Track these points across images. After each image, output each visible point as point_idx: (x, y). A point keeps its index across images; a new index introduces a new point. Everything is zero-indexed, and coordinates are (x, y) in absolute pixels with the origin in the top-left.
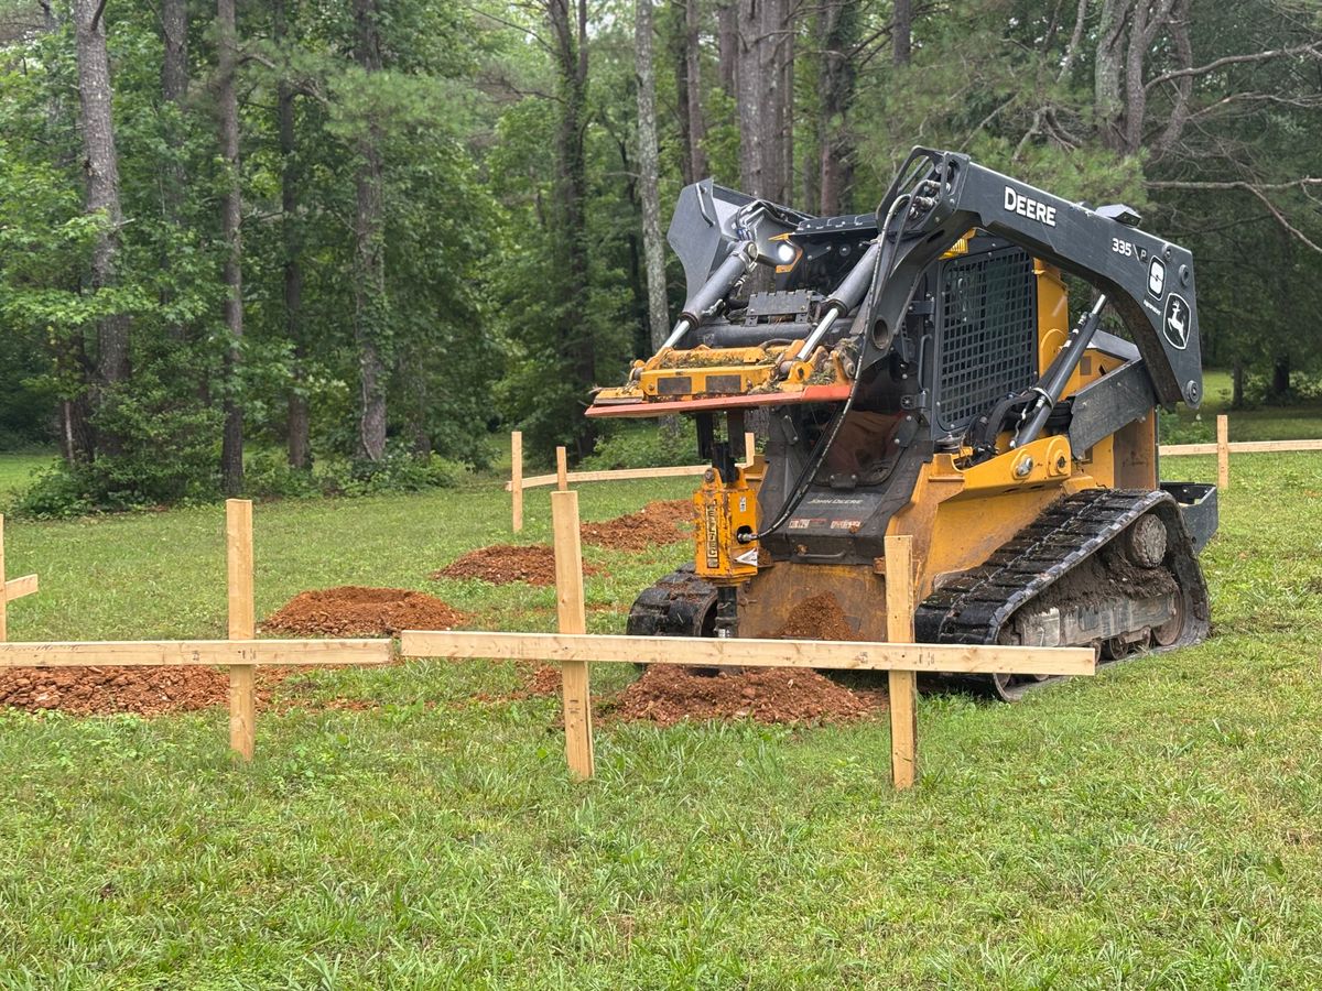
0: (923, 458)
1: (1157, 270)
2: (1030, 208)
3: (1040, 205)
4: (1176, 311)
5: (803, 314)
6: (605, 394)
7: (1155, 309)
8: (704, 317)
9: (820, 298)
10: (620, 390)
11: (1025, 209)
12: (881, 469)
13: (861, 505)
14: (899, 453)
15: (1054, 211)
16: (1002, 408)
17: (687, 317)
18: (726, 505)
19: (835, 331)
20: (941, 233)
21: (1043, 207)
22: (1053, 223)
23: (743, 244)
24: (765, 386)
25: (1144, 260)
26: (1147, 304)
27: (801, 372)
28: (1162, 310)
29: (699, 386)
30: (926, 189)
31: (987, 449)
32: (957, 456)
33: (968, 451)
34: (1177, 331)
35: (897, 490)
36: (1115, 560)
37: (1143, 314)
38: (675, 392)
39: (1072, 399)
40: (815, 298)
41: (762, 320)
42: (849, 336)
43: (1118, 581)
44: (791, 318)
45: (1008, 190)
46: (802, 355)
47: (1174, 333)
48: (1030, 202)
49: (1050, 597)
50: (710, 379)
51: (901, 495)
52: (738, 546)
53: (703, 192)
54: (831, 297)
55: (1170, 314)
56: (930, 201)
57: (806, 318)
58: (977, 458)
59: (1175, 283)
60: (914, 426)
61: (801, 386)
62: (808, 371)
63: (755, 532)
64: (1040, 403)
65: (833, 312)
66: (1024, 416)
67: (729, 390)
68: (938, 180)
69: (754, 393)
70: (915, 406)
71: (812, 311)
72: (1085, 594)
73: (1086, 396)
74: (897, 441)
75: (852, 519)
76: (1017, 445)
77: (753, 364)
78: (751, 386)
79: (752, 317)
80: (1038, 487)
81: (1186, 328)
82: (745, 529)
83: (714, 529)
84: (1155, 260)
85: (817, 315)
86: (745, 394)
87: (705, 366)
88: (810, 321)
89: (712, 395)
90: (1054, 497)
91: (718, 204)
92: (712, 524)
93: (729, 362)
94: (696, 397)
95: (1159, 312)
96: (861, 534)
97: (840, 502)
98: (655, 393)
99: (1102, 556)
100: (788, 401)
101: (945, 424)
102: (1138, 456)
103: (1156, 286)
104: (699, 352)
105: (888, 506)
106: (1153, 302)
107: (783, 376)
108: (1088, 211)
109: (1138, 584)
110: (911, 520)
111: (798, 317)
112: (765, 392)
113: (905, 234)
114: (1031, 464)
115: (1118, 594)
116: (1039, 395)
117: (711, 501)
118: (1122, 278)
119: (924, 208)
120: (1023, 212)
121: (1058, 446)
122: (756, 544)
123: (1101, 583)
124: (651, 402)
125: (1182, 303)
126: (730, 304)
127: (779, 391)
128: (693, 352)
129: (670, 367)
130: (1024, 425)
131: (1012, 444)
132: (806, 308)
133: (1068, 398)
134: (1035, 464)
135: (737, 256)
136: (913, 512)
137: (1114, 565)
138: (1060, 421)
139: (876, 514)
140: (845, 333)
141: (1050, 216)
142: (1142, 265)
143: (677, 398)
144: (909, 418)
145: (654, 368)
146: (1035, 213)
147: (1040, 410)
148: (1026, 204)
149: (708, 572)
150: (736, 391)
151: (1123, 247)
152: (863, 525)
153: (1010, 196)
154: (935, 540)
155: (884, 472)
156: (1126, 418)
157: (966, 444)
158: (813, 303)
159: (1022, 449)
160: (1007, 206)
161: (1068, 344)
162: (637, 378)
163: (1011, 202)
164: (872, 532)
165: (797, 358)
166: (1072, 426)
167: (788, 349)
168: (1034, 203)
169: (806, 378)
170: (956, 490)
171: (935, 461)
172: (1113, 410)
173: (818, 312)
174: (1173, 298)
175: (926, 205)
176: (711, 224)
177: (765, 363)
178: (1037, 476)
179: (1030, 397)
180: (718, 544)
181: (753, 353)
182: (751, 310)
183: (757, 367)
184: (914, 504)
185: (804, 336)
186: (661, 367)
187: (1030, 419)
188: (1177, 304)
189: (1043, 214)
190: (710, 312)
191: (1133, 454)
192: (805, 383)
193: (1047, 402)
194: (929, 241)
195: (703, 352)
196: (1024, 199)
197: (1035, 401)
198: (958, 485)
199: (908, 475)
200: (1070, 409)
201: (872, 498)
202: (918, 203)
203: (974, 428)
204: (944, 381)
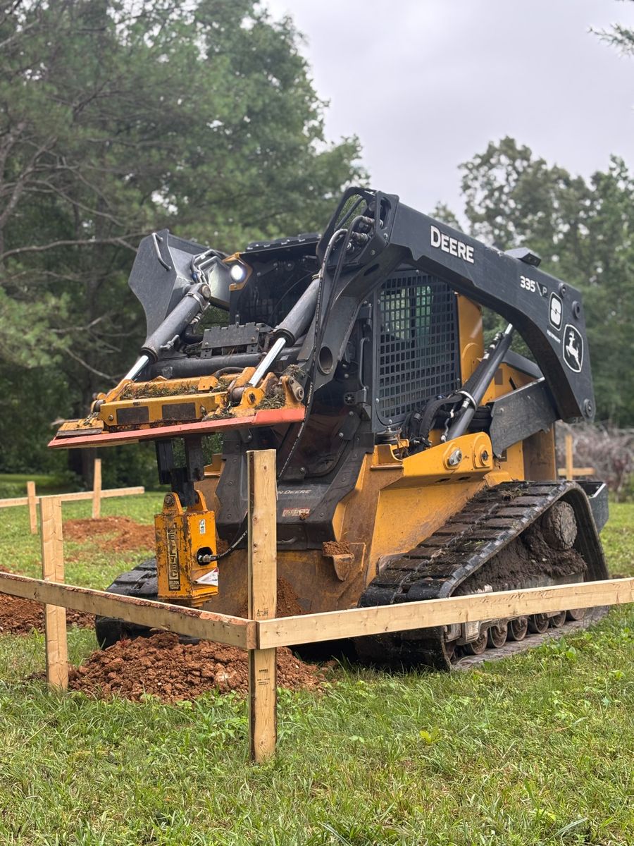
0: (365, 449)
1: (556, 305)
2: (452, 247)
3: (461, 244)
4: (572, 339)
5: (253, 345)
6: (68, 426)
7: (556, 338)
8: (163, 351)
9: (268, 328)
10: (81, 422)
11: (448, 247)
12: (327, 461)
13: (310, 494)
14: (343, 446)
15: (472, 249)
16: (433, 406)
17: (147, 352)
18: (185, 528)
19: (284, 358)
20: (376, 266)
21: (463, 245)
22: (472, 261)
23: (197, 286)
24: (218, 412)
25: (545, 296)
26: (549, 333)
27: (252, 397)
28: (561, 339)
29: (155, 416)
30: (361, 225)
31: (421, 441)
32: (395, 447)
33: (405, 444)
34: (572, 357)
35: (341, 479)
36: (536, 542)
37: (546, 342)
38: (133, 422)
39: (491, 404)
40: (263, 330)
41: (216, 352)
42: (297, 363)
43: (539, 561)
44: (242, 349)
45: (434, 229)
46: (254, 381)
47: (571, 359)
48: (452, 241)
49: (484, 575)
50: (166, 408)
51: (346, 483)
52: (199, 568)
53: (159, 241)
54: (278, 327)
55: (567, 343)
56: (364, 235)
57: (256, 348)
58: (413, 449)
59: (570, 316)
60: (356, 422)
61: (252, 411)
62: (259, 396)
63: (215, 553)
64: (466, 404)
65: (281, 342)
66: (452, 415)
67: (184, 417)
68: (372, 217)
69: (209, 419)
70: (356, 401)
71: (262, 343)
72: (512, 572)
73: (503, 403)
74: (341, 434)
75: (302, 507)
76: (448, 439)
77: (206, 392)
78: (205, 413)
79: (207, 350)
80: (465, 478)
81: (580, 354)
82: (206, 551)
83: (174, 551)
84: (554, 296)
85: (266, 345)
86: (199, 421)
87: (162, 395)
88: (260, 351)
89: (168, 423)
90: (477, 488)
91: (173, 252)
92: (172, 547)
93: (184, 390)
94: (153, 425)
95: (559, 341)
96: (311, 520)
97: (290, 492)
98: (115, 423)
99: (524, 539)
100: (241, 425)
101: (384, 419)
102: (542, 457)
103: (556, 318)
104: (156, 383)
105: (335, 493)
106: (554, 332)
107: (235, 401)
108: (499, 252)
109: (555, 564)
110: (355, 506)
111: (249, 348)
112: (217, 418)
113: (343, 268)
114: (460, 455)
115: (539, 572)
116: (464, 397)
117: (171, 524)
118: (529, 311)
119: (359, 244)
120: (447, 250)
121: (480, 442)
122: (215, 563)
123: (525, 563)
124: (111, 432)
125: (576, 334)
126: (186, 339)
127: (231, 416)
128: (151, 383)
129: (130, 399)
130: (453, 423)
131: (443, 438)
132: (256, 339)
133: (488, 404)
134: (463, 456)
135: (191, 296)
136: (357, 499)
137: (535, 546)
138: (482, 421)
139: (324, 501)
140: (293, 359)
141: (468, 254)
142: (544, 300)
143: (135, 427)
144: (351, 413)
145: (114, 400)
146: (456, 250)
147: (465, 410)
148: (448, 242)
149: (170, 594)
150: (191, 418)
151: (528, 284)
152: (312, 512)
153: (435, 234)
154: (377, 524)
155: (331, 463)
156: (534, 427)
157: (402, 437)
158: (262, 335)
159: (451, 443)
160: (433, 243)
161: (487, 356)
162: (97, 409)
163: (436, 240)
164: (320, 518)
165: (248, 384)
166: (492, 427)
167: (240, 376)
168: (455, 242)
169: (257, 402)
170: (394, 477)
171: (375, 452)
172: (525, 418)
173: (267, 342)
174: (569, 329)
175: (362, 240)
176: (168, 270)
177: (218, 391)
178: (465, 467)
179: (457, 399)
180: (179, 567)
181: (207, 381)
182: (205, 343)
183: (210, 394)
184: (357, 492)
185: (255, 364)
186: (121, 399)
187: (457, 418)
188: (572, 334)
189: (463, 252)
190: (168, 346)
191: (538, 455)
192: (257, 408)
193: (471, 404)
194: (367, 273)
195: (161, 382)
196: (447, 238)
197: (462, 402)
198: (398, 473)
199: (351, 465)
200: (489, 412)
201: (319, 488)
202: (354, 238)
203: (409, 424)
204: (382, 380)
